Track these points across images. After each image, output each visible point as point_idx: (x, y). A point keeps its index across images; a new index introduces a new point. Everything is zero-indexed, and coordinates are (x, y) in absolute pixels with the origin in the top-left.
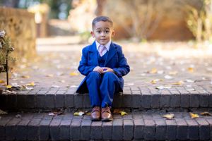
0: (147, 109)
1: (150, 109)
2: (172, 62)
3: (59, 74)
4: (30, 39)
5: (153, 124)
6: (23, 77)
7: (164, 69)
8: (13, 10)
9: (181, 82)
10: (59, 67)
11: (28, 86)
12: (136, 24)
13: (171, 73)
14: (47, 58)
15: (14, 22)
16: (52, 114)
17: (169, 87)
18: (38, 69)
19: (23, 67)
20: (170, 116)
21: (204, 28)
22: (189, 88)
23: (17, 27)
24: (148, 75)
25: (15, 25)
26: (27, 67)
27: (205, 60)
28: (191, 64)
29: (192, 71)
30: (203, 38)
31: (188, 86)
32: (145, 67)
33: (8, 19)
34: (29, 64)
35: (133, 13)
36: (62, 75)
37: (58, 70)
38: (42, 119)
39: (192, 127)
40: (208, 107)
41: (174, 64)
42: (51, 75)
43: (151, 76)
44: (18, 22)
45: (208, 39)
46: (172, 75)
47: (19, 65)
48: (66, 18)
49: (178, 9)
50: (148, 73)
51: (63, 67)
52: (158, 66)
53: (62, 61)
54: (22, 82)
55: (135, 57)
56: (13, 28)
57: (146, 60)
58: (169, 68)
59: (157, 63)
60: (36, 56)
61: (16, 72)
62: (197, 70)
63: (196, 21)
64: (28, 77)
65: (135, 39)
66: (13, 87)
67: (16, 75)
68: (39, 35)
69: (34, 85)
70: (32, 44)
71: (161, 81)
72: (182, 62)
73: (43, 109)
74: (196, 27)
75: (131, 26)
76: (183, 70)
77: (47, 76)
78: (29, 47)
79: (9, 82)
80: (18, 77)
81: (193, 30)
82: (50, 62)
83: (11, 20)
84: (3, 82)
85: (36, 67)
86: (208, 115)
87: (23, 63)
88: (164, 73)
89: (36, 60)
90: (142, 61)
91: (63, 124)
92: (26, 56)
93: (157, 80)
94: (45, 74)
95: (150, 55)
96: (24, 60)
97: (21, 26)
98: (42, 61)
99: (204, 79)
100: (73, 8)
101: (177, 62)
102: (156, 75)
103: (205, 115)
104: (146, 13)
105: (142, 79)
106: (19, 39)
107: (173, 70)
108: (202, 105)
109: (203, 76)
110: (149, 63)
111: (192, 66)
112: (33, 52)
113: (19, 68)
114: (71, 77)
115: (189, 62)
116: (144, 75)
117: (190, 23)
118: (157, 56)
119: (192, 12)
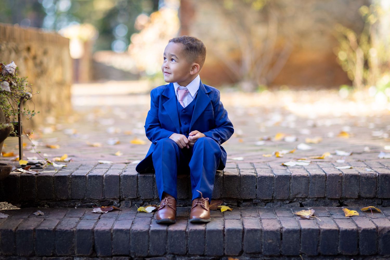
0: (266, 202)
1: (272, 201)
2: (310, 123)
3: (111, 142)
4: (61, 84)
5: (278, 227)
6: (48, 147)
7: (297, 133)
8: (32, 31)
9: (327, 155)
10: (112, 130)
11: (57, 162)
12: (248, 58)
13: (308, 140)
14: (91, 117)
15: (33, 52)
16: (99, 210)
17: (305, 164)
18: (74, 134)
19: (48, 130)
20: (307, 213)
21: (366, 65)
22: (341, 165)
23: (38, 61)
24: (269, 143)
25: (35, 58)
26: (56, 130)
27: (370, 119)
28: (345, 125)
29: (346, 137)
30: (365, 82)
31: (339, 161)
32: (263, 130)
33: (23, 46)
34: (59, 126)
35: (242, 40)
36: (118, 143)
37: (109, 135)
38: (81, 219)
39: (346, 232)
40: (374, 198)
41: (314, 126)
42: (98, 144)
43: (274, 146)
44: (40, 53)
45: (375, 85)
46: (310, 144)
47: (41, 128)
48: (126, 50)
49: (322, 33)
50: (269, 139)
51: (119, 130)
52: (287, 128)
53: (117, 121)
54: (45, 155)
55: (247, 114)
56: (30, 63)
57: (266, 120)
58: (306, 131)
59: (284, 125)
60: (71, 112)
61: (36, 139)
62: (355, 135)
63: (354, 52)
64: (58, 147)
65: (246, 85)
66: (30, 164)
67: (35, 143)
68: (77, 79)
69: (67, 159)
70: (65, 92)
71: (291, 153)
72: (328, 123)
73: (83, 201)
74: (354, 64)
75: (239, 62)
76: (331, 134)
77: (92, 146)
78: (59, 97)
79: (24, 155)
80: (39, 147)
81: (348, 68)
82: (96, 122)
83: (29, 49)
84: (12, 155)
85: (71, 131)
86: (374, 211)
87: (49, 125)
88: (297, 140)
89: (71, 120)
90: (258, 120)
91: (117, 226)
92: (53, 113)
93: (285, 152)
94: (88, 143)
95: (273, 110)
96: (51, 119)
97: (45, 60)
98: (82, 121)
99: (367, 149)
100: (138, 32)
101: (320, 123)
102: (283, 144)
103: (369, 211)
104: (266, 39)
105: (257, 151)
106: (42, 82)
107: (312, 135)
108: (363, 195)
109: (365, 146)
110: (270, 124)
111: (346, 129)
112: (67, 107)
113: (42, 132)
114: (134, 146)
115: (340, 122)
116: (261, 143)
117: (342, 56)
118: (284, 113)
119: (346, 38)
